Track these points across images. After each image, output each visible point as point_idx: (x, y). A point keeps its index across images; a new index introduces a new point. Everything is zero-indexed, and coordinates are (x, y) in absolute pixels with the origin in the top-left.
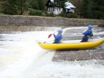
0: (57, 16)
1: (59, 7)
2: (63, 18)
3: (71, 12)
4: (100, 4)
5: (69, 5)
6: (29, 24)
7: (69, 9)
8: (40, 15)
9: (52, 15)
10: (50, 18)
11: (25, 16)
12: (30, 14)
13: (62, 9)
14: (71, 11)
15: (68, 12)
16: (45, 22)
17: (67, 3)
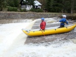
0: (29, 11)
1: (30, 5)
2: (33, 12)
3: (39, 8)
4: (58, 2)
5: (37, 3)
6: (8, 18)
7: (37, 6)
8: (16, 11)
11: (4, 12)
12: (8, 10)
13: (32, 6)
15: (36, 8)
16: (19, 16)
17: (35, 2)
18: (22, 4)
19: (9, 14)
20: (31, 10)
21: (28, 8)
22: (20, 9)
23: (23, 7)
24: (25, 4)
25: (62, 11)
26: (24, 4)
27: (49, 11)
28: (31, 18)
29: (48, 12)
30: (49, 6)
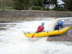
0: (52, 10)
1: (53, 4)
3: (62, 7)
5: (60, 2)
6: (32, 16)
7: (60, 5)
8: (40, 10)
9: (48, 9)
10: (46, 11)
12: (33, 9)
13: (55, 5)
19: (33, 13)
20: (54, 9)
21: (51, 7)
22: (44, 8)
26: (47, 3)
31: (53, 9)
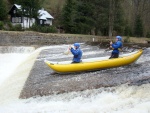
0: (27, 29)
1: (30, 17)
2: (35, 33)
3: (48, 25)
4: (85, 13)
5: (44, 15)
7: (44, 21)
9: (19, 29)
10: (16, 32)
13: (34, 20)
14: (48, 22)
15: (43, 25)
17: (41, 12)
18: (13, 15)
21: (27, 23)
22: (10, 26)
23: (15, 22)
24: (20, 15)
25: (93, 32)
26: (18, 15)
27: (68, 30)
28: (31, 44)
29: (66, 33)
30: (68, 20)
31: (31, 29)
